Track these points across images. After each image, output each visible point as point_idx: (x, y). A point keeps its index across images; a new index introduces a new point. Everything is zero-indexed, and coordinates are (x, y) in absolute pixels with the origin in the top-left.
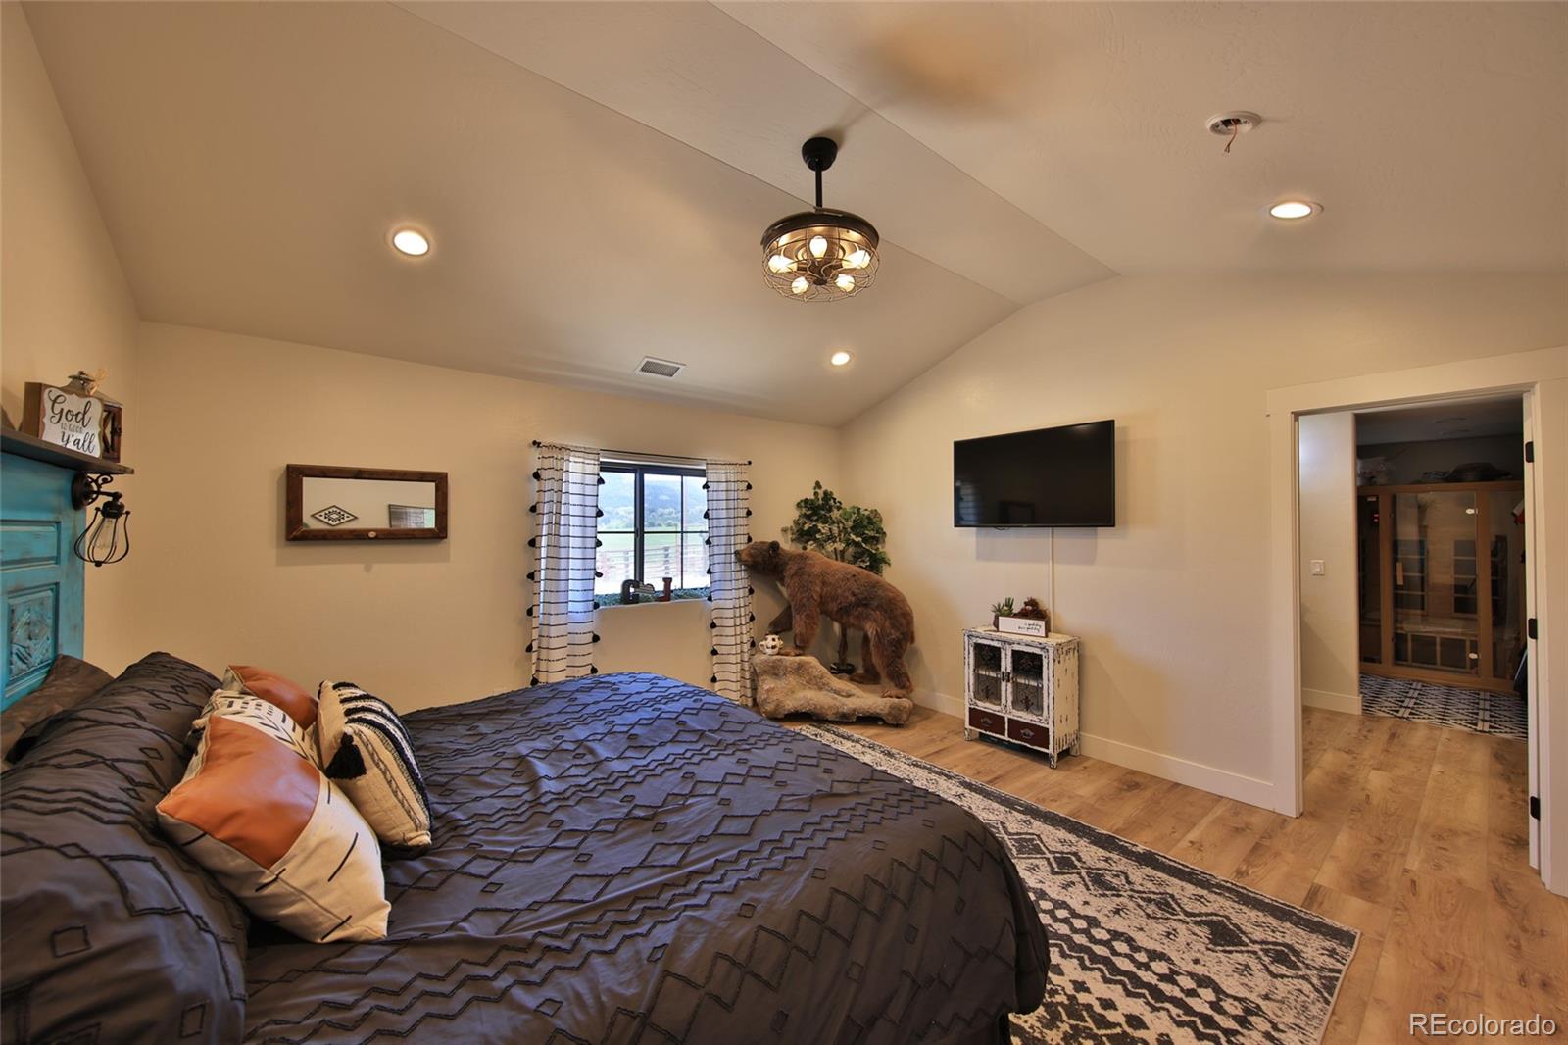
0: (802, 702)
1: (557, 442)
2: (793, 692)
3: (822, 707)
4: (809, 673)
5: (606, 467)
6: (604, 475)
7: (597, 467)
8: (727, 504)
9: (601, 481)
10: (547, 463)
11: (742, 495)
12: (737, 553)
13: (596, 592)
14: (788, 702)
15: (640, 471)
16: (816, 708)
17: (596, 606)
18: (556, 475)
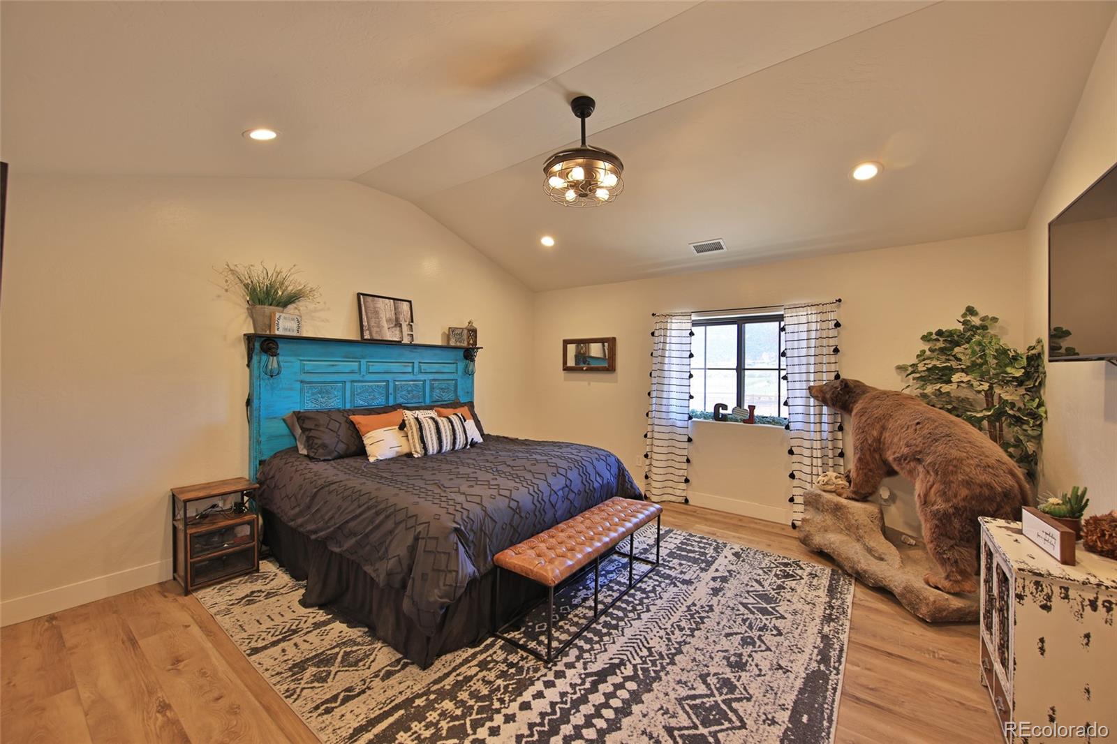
0: (826, 543)
1: (665, 312)
2: (826, 531)
3: (839, 555)
4: (847, 519)
5: (695, 324)
6: (695, 329)
7: (690, 324)
8: (808, 344)
9: (692, 334)
10: (658, 326)
11: (832, 333)
12: (810, 388)
13: (691, 409)
14: (817, 537)
15: (740, 323)
16: (834, 553)
17: (690, 418)
18: (662, 332)
